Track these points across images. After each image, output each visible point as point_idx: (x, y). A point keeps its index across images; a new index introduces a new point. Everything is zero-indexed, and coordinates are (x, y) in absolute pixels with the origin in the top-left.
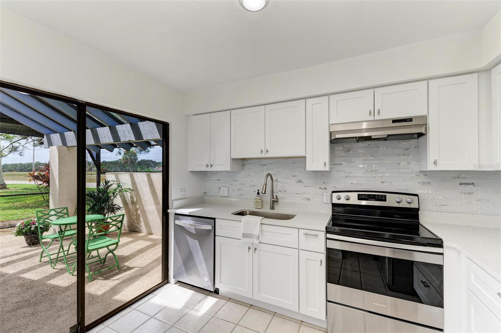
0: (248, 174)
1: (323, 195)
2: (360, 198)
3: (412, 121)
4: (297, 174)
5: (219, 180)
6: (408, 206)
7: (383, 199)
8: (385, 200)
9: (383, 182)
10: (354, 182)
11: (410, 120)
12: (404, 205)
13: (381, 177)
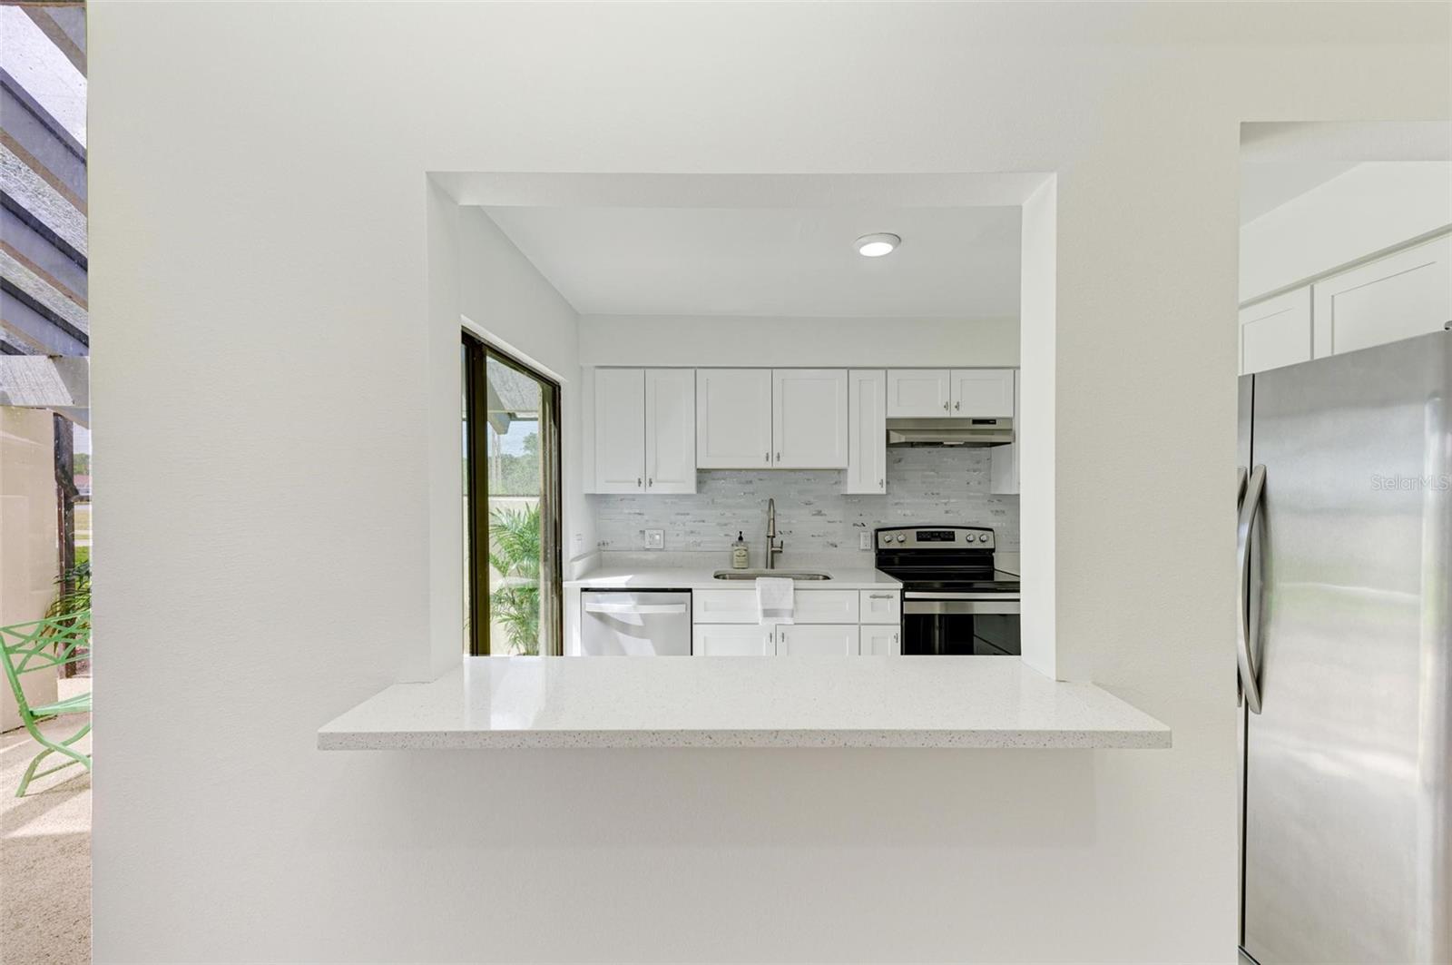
0: (713, 501)
1: (859, 536)
2: (921, 537)
3: (995, 423)
4: (812, 500)
5: (640, 514)
6: (981, 546)
7: (951, 537)
8: (953, 540)
9: (947, 512)
10: (908, 512)
11: (993, 421)
12: (977, 545)
13: (946, 504)
